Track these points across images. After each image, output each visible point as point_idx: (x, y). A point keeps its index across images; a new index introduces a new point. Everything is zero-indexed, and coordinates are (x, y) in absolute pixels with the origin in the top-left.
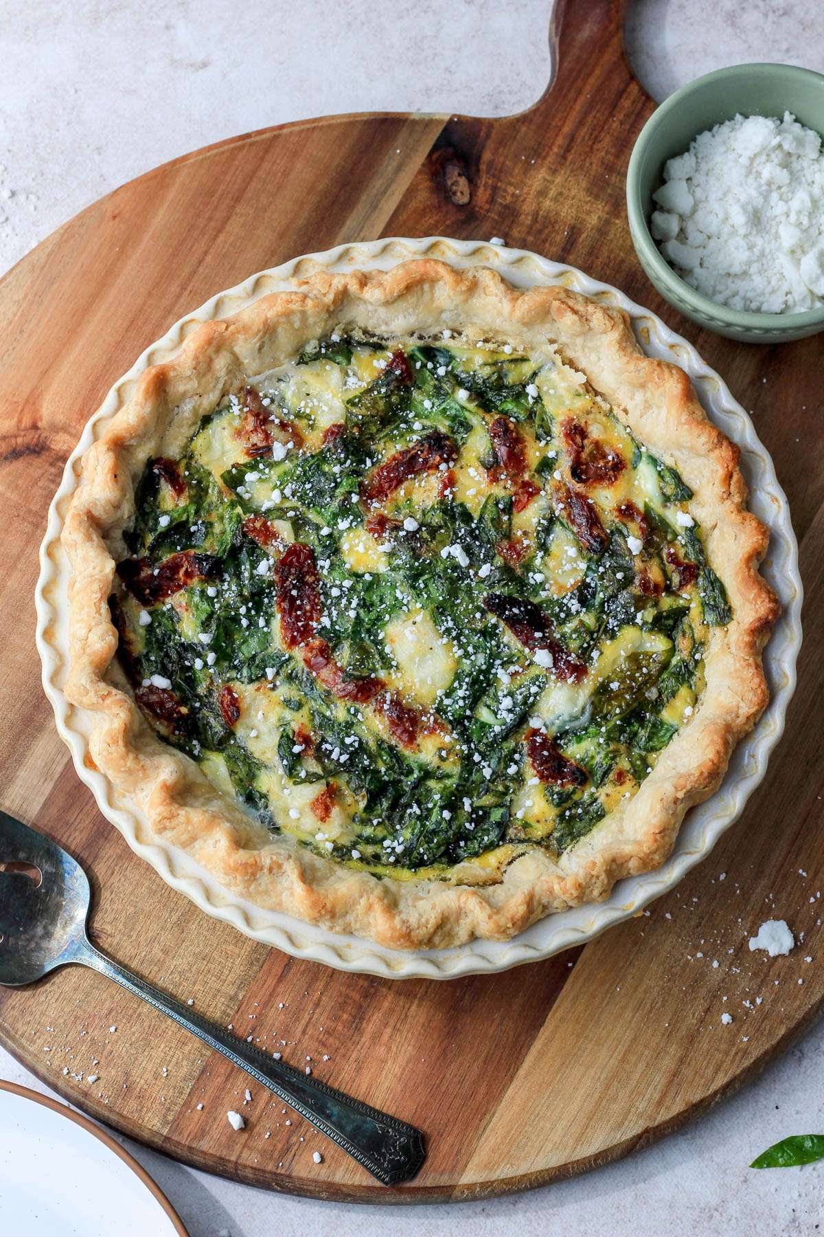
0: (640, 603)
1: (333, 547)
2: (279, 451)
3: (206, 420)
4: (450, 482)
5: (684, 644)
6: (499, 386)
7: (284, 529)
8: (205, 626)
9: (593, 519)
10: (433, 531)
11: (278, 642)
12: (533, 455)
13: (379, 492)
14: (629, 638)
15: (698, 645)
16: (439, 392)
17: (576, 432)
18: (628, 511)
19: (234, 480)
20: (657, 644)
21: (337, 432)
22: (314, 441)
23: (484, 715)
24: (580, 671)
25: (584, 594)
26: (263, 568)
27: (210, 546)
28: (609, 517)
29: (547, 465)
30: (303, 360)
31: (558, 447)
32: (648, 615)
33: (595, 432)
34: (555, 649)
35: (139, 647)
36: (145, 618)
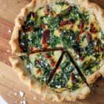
0: (94, 52)
1: (53, 31)
2: (49, 16)
3: (40, 8)
4: (72, 27)
5: (98, 60)
6: (83, 15)
7: (47, 27)
8: (31, 38)
9: (91, 38)
10: (68, 33)
11: (41, 43)
12: (85, 26)
13: (62, 26)
14: (91, 57)
15: (100, 61)
16: (75, 13)
17: (92, 25)
18: (96, 38)
19: (42, 18)
20: (94, 59)
21: (58, 15)
22: (55, 15)
23: (67, 68)
24: (82, 59)
25: (86, 49)
26: (42, 32)
27: (36, 26)
28: (93, 39)
29: (87, 28)
30: (57, 4)
31: (89, 26)
32: (94, 54)
33: (95, 26)
34: (80, 55)
35: (21, 38)
36: (24, 34)
